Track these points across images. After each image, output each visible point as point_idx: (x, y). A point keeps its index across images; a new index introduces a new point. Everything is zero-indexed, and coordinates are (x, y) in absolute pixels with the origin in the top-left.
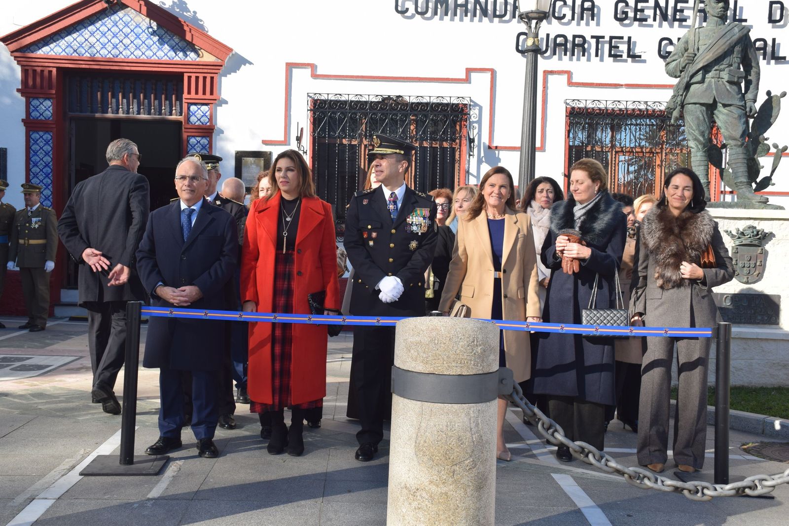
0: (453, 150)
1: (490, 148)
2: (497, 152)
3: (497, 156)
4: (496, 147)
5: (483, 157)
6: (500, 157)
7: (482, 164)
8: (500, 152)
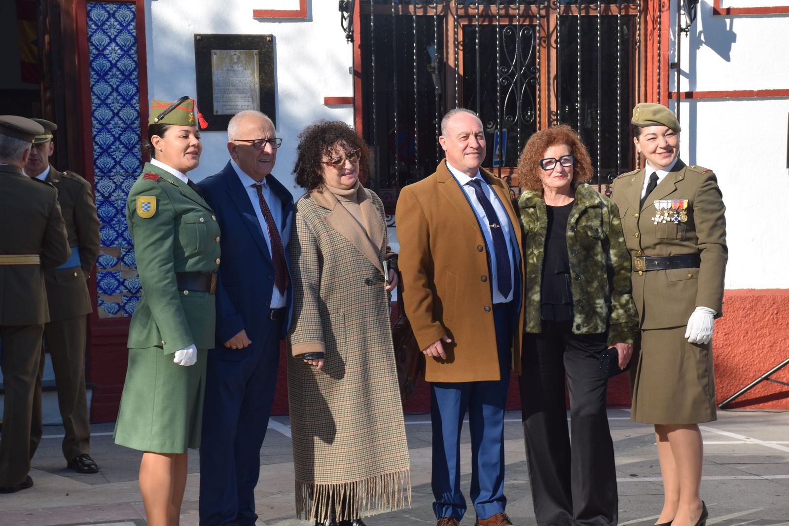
0: (629, 20)
1: (716, 12)
2: (728, 21)
3: (728, 29)
4: (729, 11)
5: (700, 32)
6: (735, 30)
7: (699, 48)
8: (736, 20)
